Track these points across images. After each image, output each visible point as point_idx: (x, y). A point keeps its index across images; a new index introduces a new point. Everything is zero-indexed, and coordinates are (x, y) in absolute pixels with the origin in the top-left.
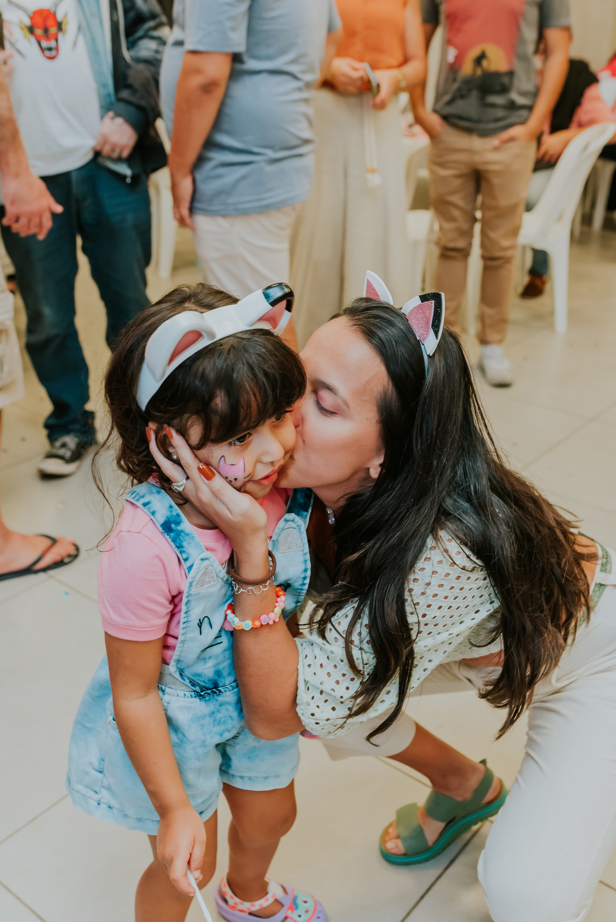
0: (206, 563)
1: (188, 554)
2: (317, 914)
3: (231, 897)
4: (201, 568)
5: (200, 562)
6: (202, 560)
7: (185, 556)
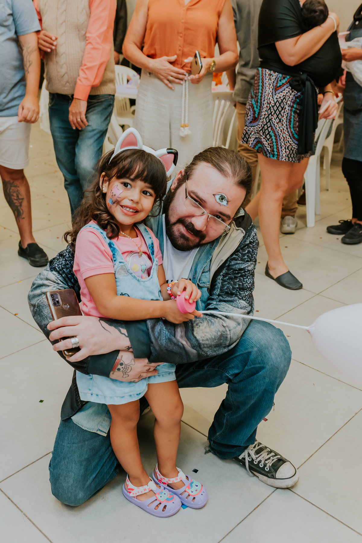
0: (122, 264)
1: (116, 258)
2: (202, 493)
3: (159, 475)
4: (119, 266)
5: (119, 263)
6: (120, 262)
7: (115, 259)
